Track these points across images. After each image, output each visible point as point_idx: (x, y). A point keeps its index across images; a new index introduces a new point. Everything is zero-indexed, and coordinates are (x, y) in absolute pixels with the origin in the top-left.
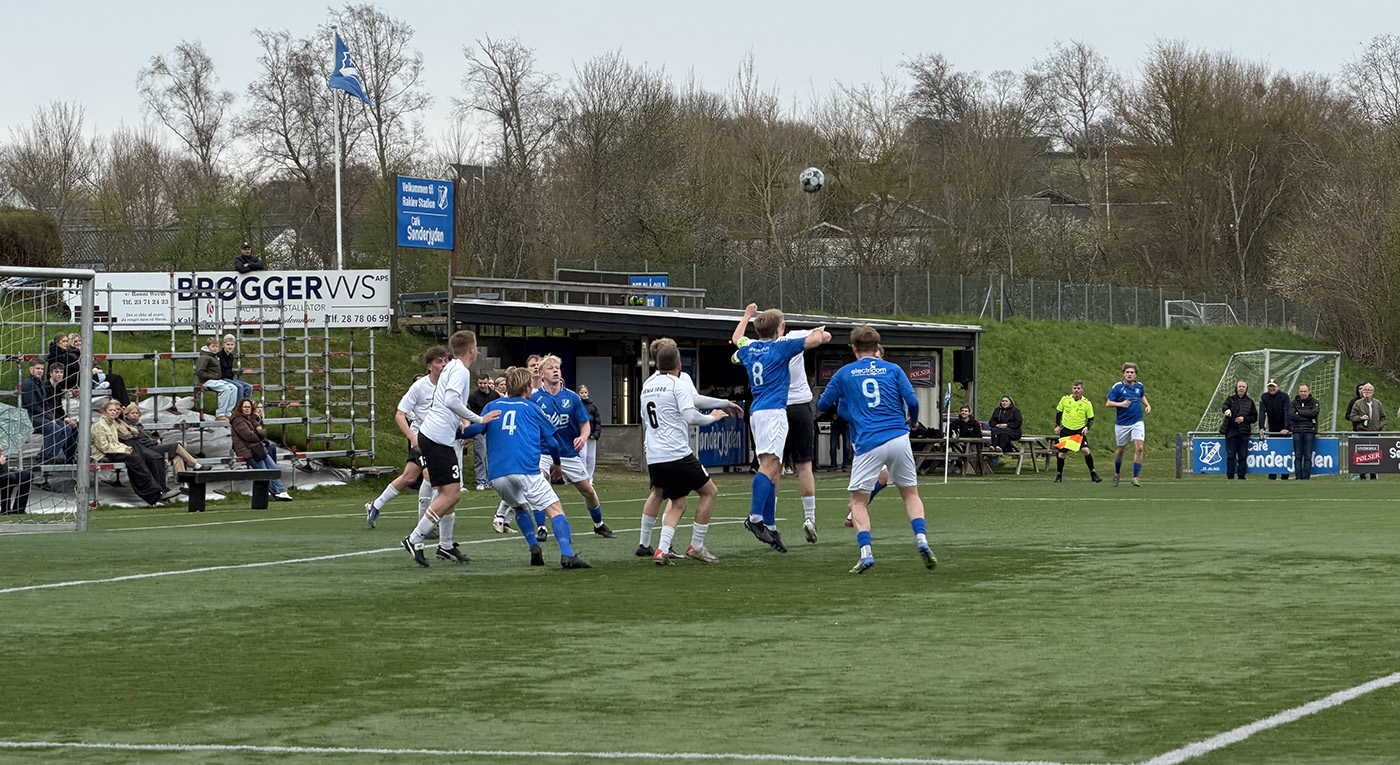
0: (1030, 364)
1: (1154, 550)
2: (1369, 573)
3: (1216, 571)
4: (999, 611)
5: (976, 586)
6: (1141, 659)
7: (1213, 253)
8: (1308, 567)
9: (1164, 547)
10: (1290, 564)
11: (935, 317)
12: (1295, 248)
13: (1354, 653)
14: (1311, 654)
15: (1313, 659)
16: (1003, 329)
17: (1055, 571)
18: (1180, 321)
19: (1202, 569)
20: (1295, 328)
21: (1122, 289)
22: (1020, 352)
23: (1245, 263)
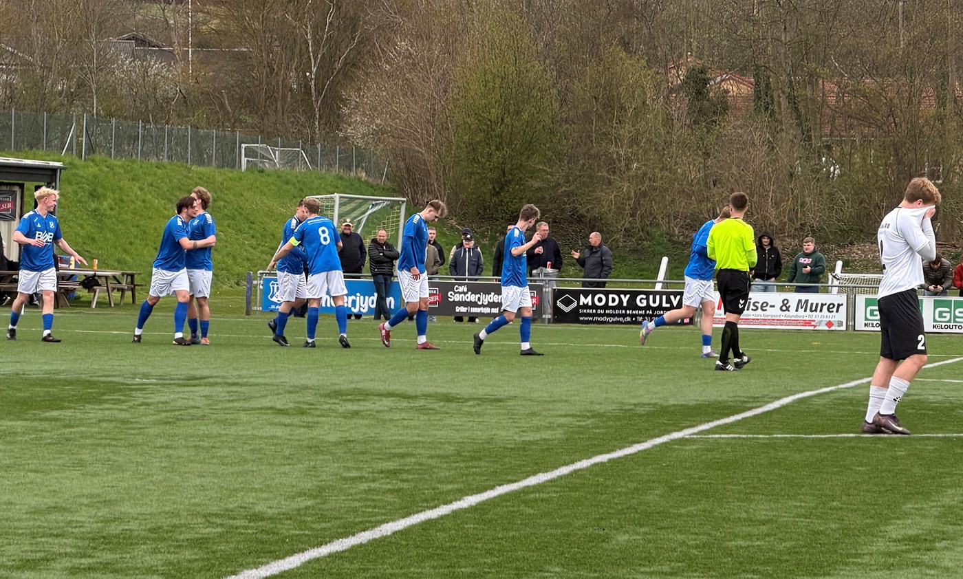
0: (109, 201)
1: (221, 384)
2: (423, 410)
3: (279, 406)
4: (67, 440)
5: (47, 414)
6: (203, 488)
7: (289, 100)
8: (365, 403)
9: (231, 381)
10: (350, 400)
11: (18, 151)
12: (367, 97)
13: (405, 485)
14: (364, 486)
15: (366, 491)
16: (84, 166)
17: (124, 401)
18: (255, 164)
19: (266, 403)
20: (364, 174)
21: (201, 132)
22: (100, 190)
23: (319, 110)
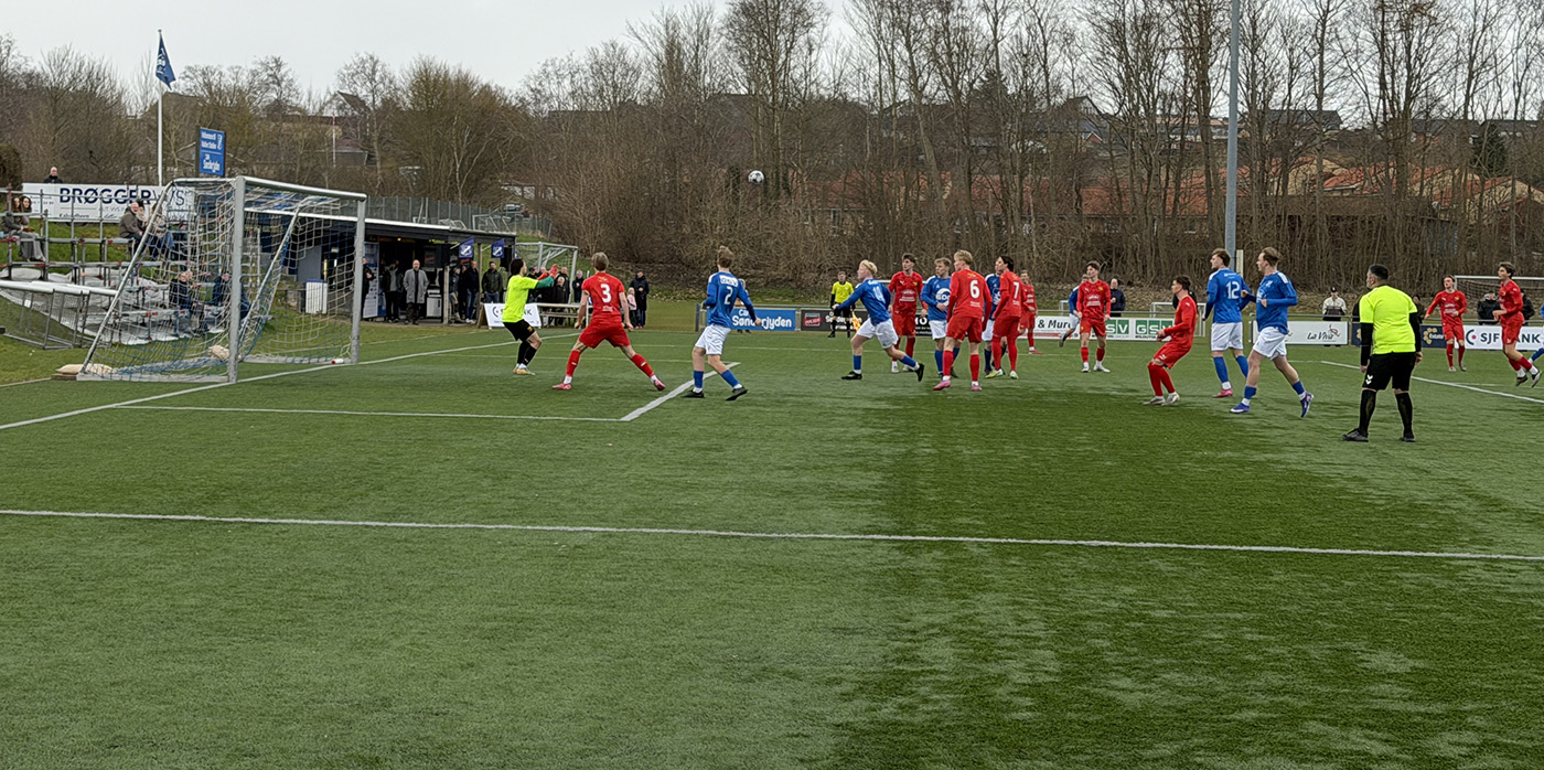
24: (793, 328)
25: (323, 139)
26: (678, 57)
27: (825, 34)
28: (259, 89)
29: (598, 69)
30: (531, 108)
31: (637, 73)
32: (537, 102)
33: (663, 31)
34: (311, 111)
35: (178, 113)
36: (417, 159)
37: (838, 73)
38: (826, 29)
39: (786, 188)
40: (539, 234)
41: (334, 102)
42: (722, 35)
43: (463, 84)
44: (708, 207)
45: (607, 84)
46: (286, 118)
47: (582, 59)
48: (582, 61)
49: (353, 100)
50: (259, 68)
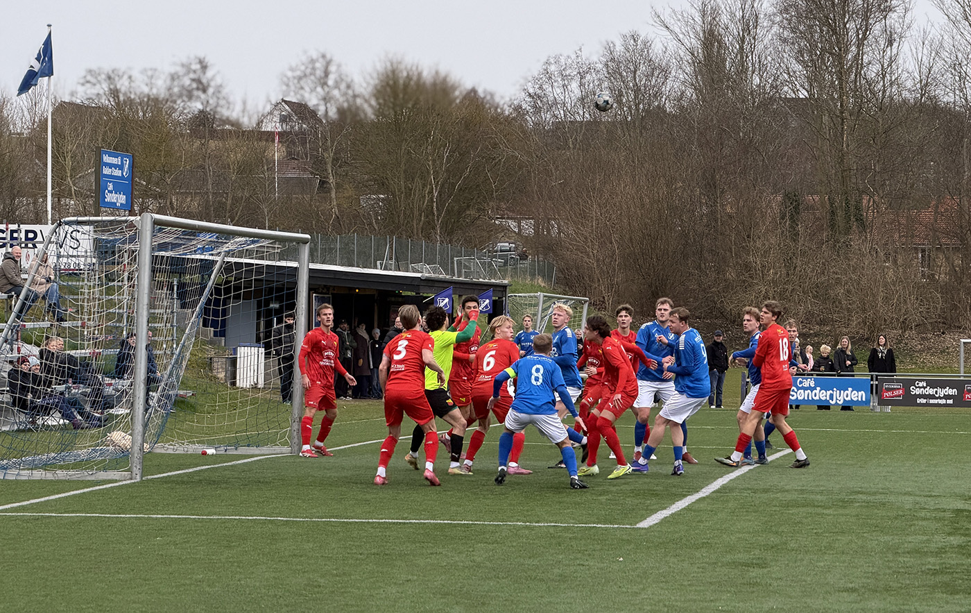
24: (867, 402)
25: (261, 160)
26: (718, 52)
27: (907, 21)
28: (180, 96)
29: (615, 68)
30: (530, 120)
31: (665, 72)
32: (537, 110)
33: (698, 19)
34: (248, 122)
35: (76, 129)
36: (383, 185)
37: (924, 70)
38: (909, 15)
39: (860, 220)
40: (540, 281)
41: (276, 113)
42: (774, 23)
43: (442, 89)
44: (759, 244)
45: (627, 88)
46: (213, 134)
47: (594, 55)
48: (595, 58)
49: (301, 110)
50: (181, 71)
